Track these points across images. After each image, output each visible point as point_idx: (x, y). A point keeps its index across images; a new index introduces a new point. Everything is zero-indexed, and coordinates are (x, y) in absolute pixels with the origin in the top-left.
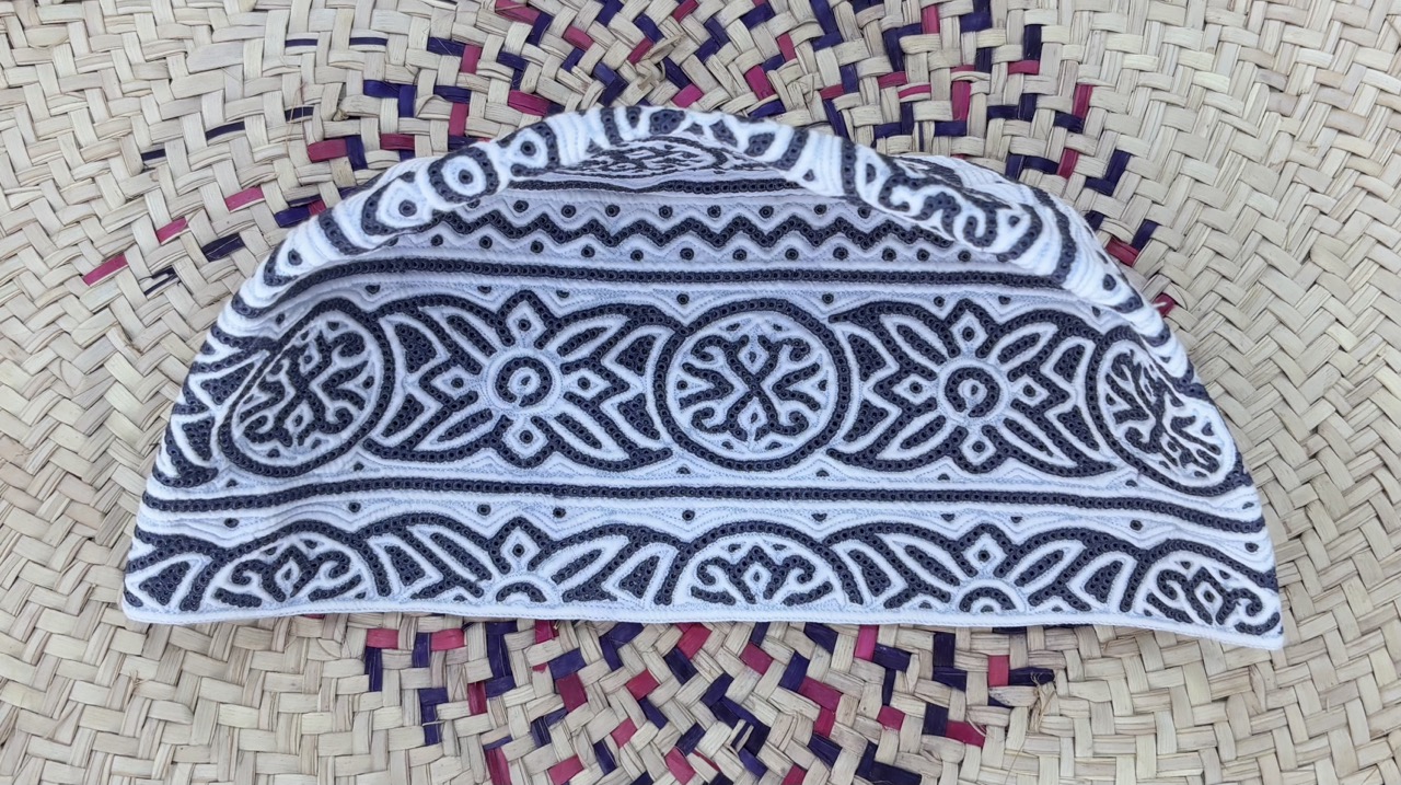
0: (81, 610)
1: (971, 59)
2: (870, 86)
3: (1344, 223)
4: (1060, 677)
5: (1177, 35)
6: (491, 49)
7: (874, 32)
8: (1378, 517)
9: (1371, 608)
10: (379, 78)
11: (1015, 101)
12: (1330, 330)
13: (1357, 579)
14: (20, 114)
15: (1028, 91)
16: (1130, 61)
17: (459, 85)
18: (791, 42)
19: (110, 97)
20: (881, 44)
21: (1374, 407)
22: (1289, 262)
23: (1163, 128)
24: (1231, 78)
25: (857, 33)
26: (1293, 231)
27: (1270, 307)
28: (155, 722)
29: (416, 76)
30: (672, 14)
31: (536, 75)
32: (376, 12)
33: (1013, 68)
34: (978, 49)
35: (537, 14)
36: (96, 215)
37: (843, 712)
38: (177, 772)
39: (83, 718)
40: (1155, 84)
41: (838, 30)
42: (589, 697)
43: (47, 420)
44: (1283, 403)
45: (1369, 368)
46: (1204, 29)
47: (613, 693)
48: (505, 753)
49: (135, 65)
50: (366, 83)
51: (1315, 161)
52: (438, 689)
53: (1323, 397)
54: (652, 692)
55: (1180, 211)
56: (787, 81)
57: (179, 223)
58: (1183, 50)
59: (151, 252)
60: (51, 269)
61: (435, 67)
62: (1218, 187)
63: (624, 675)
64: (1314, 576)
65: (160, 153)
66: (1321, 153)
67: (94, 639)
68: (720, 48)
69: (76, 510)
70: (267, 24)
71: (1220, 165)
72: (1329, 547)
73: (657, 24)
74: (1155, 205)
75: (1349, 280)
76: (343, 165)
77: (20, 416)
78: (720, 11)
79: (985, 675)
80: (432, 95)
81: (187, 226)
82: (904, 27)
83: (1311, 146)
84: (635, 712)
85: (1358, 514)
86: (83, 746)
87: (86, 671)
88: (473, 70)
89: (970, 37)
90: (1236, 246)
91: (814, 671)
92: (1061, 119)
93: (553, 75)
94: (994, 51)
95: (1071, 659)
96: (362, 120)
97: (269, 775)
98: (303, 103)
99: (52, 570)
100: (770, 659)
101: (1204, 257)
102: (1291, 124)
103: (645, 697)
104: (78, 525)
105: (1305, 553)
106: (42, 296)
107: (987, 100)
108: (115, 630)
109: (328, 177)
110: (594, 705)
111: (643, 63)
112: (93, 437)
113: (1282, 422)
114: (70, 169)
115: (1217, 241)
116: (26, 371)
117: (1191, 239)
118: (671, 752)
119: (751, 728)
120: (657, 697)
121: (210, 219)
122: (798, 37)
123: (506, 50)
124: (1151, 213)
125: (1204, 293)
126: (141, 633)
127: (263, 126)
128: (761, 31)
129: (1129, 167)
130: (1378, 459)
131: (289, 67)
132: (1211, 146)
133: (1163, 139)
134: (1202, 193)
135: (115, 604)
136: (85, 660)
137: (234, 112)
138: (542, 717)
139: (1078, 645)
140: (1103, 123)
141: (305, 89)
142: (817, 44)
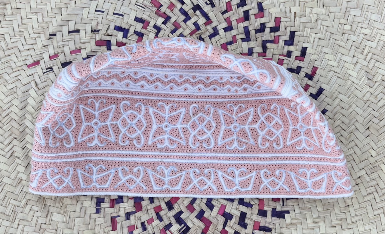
0: (10, 157)
1: (285, 53)
2: (255, 55)
3: (380, 121)
4: (273, 231)
5: (345, 58)
6: (152, 24)
7: (260, 40)
8: (371, 205)
9: (364, 230)
10: (119, 25)
11: (295, 68)
12: (370, 150)
13: (362, 221)
14: (19, 16)
15: (299, 66)
16: (330, 63)
17: (141, 32)
18: (236, 38)
19: (44, 16)
20: (261, 44)
21: (377, 174)
22: (362, 129)
23: (335, 84)
24: (358, 73)
25: (255, 39)
26: (365, 120)
27: (355, 140)
28: (24, 192)
29: (130, 27)
30: (204, 24)
31: (163, 34)
32: (122, 7)
33: (297, 58)
34: (288, 51)
35: (167, 16)
36: (34, 49)
37: (211, 228)
38: (27, 206)
39: (5, 187)
40: (336, 71)
41: (250, 37)
42: (143, 210)
43: (10, 103)
44: (352, 168)
45: (379, 163)
46: (353, 58)
47: (150, 209)
48: (117, 219)
49: (53, 8)
50: (115, 26)
51: (376, 102)
52: (102, 198)
53: (363, 169)
54: (160, 211)
55: (335, 108)
56: (232, 49)
57: (56, 55)
58: (346, 63)
59: (47, 62)
60: (19, 61)
61: (136, 25)
62: (347, 103)
63: (154, 205)
64: (350, 218)
65: (55, 35)
66: (378, 100)
67: (12, 166)
68: (216, 36)
69: (14, 130)
70: (91, 4)
71: (349, 97)
72: (356, 211)
73: (200, 25)
74: (328, 105)
75: (378, 137)
76: (105, 48)
77: (3, 101)
78: (218, 25)
79: (253, 226)
80: (133, 33)
81: (58, 57)
82: (269, 40)
83: (376, 97)
84: (155, 216)
85: (366, 203)
86: (3, 194)
87: (8, 174)
88: (146, 29)
89: (286, 47)
90: (349, 121)
91: (205, 215)
92: (307, 75)
93: (168, 35)
94: (292, 52)
95: (277, 226)
96: (112, 36)
97: (52, 213)
98: (97, 28)
99: (4, 145)
100: (194, 209)
101: (339, 122)
102: (372, 90)
103: (158, 212)
104: (13, 134)
105: (349, 211)
106: (15, 68)
107: (287, 66)
108: (18, 165)
109: (99, 51)
110: (144, 212)
111: (193, 36)
112: (22, 110)
113: (351, 173)
114: (29, 34)
115: (343, 119)
116: (7, 88)
117: (336, 117)
118: (162, 229)
119: (185, 227)
120: (162, 213)
121: (65, 56)
122: (239, 37)
123: (156, 24)
124: (327, 107)
125: (337, 132)
126: (24, 167)
127: (85, 33)
128: (228, 33)
129: (323, 93)
130: (375, 189)
131: (95, 17)
132: (348, 91)
133: (335, 87)
134: (342, 104)
135: (19, 157)
136: (9, 171)
137: (78, 27)
138: (129, 212)
139: (280, 223)
140: (319, 79)
141: (98, 25)
142: (243, 40)
